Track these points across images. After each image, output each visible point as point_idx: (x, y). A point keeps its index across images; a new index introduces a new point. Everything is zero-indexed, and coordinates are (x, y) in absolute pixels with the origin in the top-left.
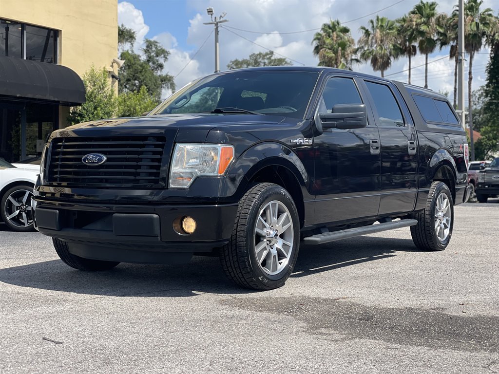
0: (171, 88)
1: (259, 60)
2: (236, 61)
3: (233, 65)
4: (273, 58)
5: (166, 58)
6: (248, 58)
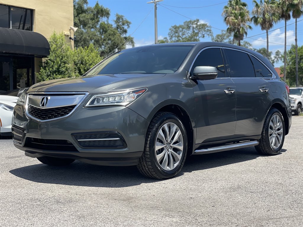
1: (190, 25)
2: (175, 26)
3: (173, 29)
4: (199, 24)
5: (129, 26)
6: (183, 24)
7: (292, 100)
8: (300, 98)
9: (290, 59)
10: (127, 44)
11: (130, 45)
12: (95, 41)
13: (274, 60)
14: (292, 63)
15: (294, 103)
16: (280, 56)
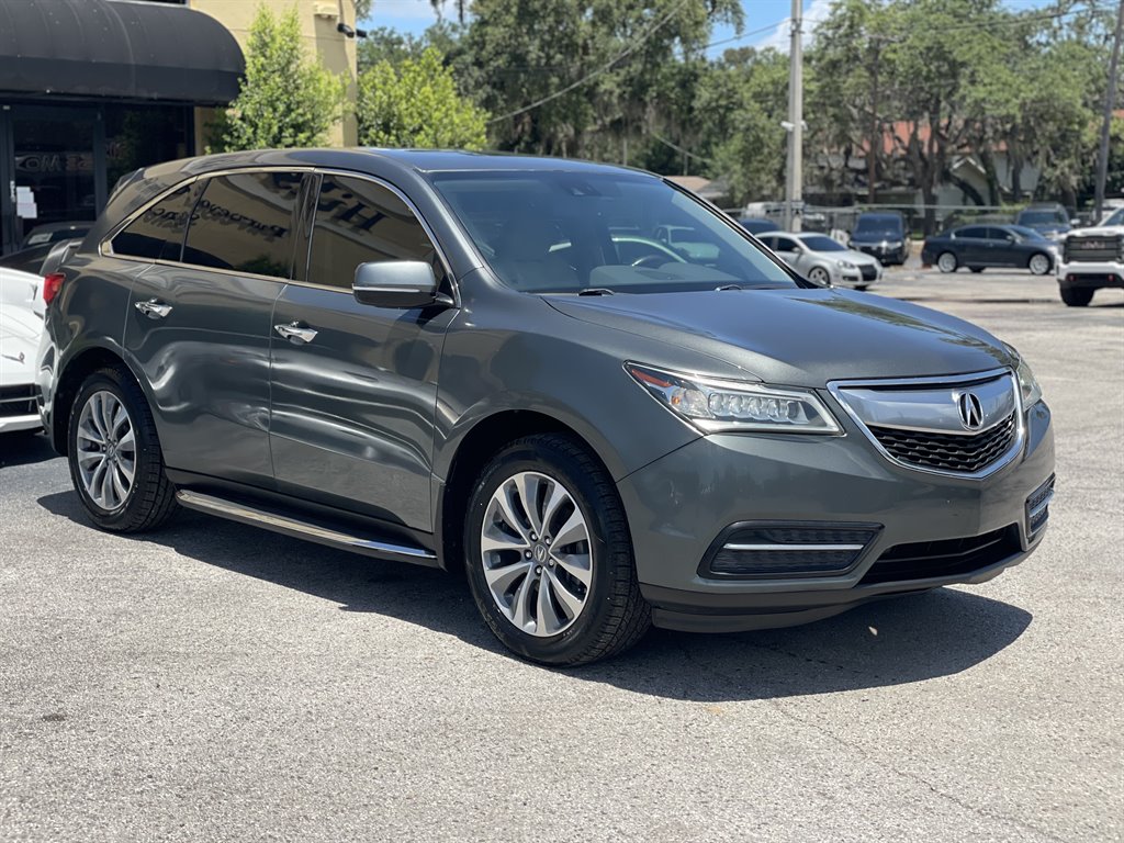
0: (733, 21)
10: (718, 20)
11: (727, 21)
12: (596, 13)
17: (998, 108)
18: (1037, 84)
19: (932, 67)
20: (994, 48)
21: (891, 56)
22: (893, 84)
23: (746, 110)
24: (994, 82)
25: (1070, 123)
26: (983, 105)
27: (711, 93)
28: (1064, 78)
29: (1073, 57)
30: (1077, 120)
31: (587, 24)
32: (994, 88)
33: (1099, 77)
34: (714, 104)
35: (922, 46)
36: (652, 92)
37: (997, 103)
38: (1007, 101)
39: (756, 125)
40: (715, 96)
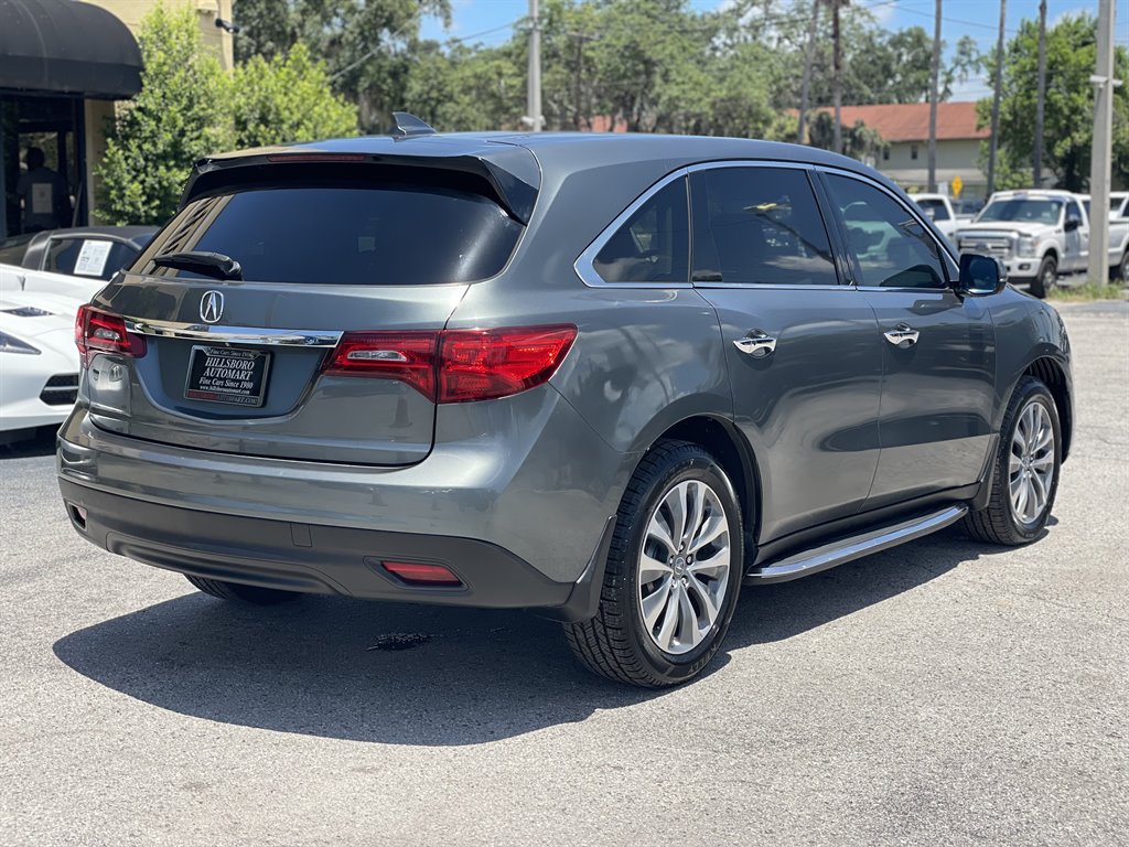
0: (441, 14)
7: (1024, 242)
8: (1054, 234)
9: (1012, 72)
10: (425, 13)
11: (435, 15)
13: (952, 70)
14: (1020, 91)
15: (1032, 252)
16: (974, 57)
17: (691, 106)
18: (726, 84)
19: (629, 65)
20: (684, 49)
21: (590, 54)
22: (592, 81)
23: (457, 103)
24: (686, 80)
25: (756, 121)
26: (677, 102)
27: (422, 85)
28: (750, 78)
29: (756, 58)
30: (763, 118)
31: (296, 12)
32: (686, 87)
33: (780, 79)
34: (425, 96)
35: (620, 44)
36: (364, 83)
37: (692, 101)
38: (700, 100)
39: (467, 118)
40: (426, 88)
